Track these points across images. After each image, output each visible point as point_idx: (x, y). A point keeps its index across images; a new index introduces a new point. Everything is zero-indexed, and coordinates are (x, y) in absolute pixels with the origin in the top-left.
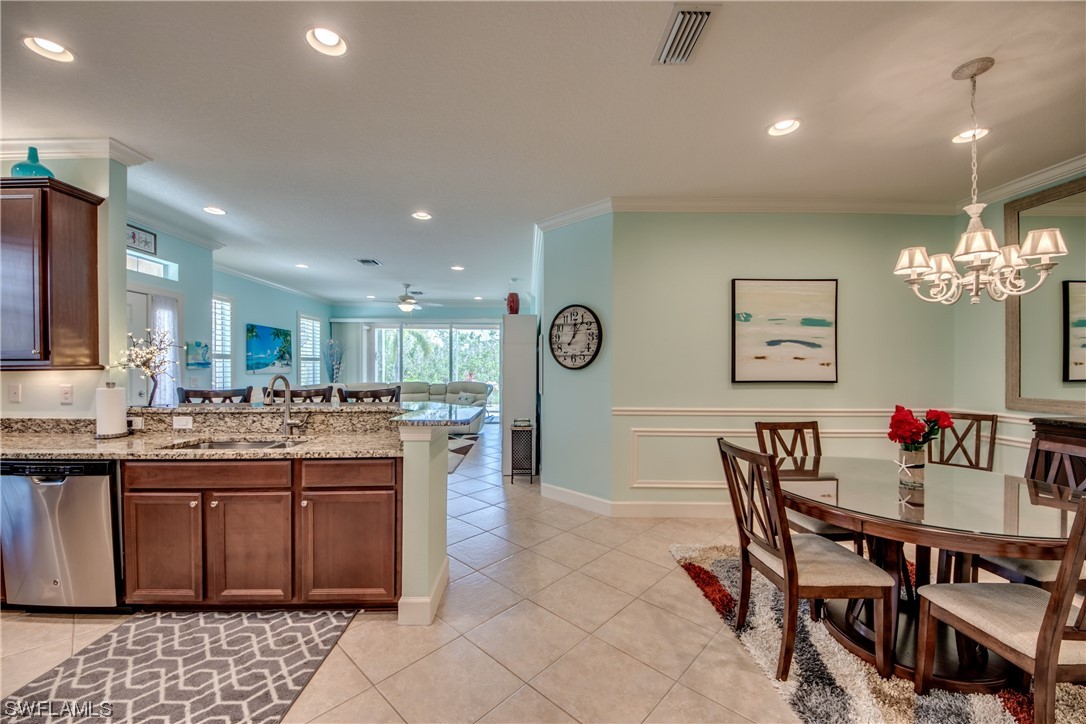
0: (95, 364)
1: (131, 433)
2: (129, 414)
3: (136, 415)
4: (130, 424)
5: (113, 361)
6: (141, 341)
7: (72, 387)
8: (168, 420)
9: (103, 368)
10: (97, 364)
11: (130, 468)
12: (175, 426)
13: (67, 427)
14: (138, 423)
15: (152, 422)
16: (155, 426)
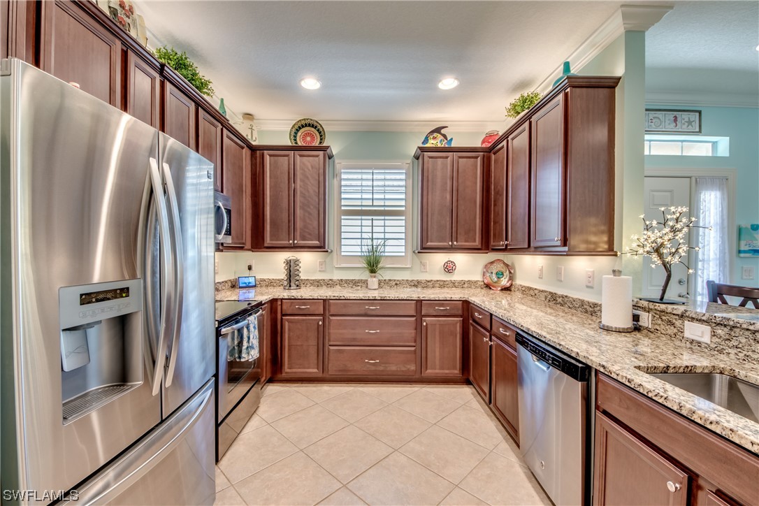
0: (611, 251)
1: (637, 329)
2: (635, 306)
3: (644, 309)
4: (636, 318)
5: (626, 248)
6: (654, 223)
7: (594, 271)
8: (678, 323)
9: (616, 255)
10: (613, 250)
11: (604, 382)
12: (687, 334)
13: (588, 308)
14: (646, 320)
15: (660, 322)
16: (662, 327)
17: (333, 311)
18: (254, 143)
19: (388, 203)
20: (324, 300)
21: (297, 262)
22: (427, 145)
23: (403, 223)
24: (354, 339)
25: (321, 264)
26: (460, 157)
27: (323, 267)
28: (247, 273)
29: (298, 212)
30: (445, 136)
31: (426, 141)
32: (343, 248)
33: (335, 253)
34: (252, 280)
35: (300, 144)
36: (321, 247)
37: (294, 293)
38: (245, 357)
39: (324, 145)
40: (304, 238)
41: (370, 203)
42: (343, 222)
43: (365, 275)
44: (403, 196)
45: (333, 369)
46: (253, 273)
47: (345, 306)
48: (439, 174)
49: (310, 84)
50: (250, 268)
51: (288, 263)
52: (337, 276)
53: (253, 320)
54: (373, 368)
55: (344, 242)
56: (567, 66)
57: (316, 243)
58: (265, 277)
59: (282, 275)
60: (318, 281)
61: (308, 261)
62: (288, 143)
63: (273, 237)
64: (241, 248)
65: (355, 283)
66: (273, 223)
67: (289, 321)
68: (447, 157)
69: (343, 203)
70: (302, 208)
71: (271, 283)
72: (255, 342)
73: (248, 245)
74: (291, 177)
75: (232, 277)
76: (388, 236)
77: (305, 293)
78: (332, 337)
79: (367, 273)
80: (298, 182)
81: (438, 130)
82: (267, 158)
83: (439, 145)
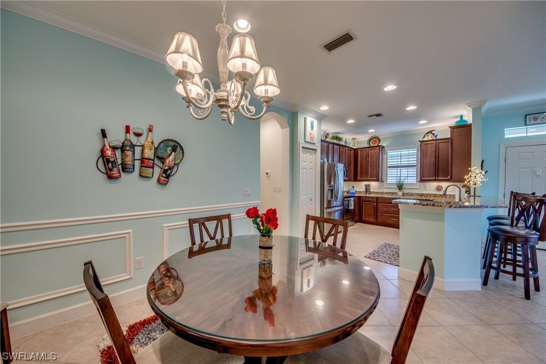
17: (380, 201)
18: (354, 148)
19: (409, 162)
20: (377, 198)
21: (369, 185)
22: (425, 139)
23: (416, 170)
24: (388, 211)
25: (379, 186)
26: (439, 143)
27: (380, 187)
28: (352, 189)
29: (369, 168)
30: (434, 134)
31: (424, 137)
32: (388, 181)
33: (384, 182)
34: (354, 191)
35: (372, 146)
36: (377, 180)
37: (368, 195)
38: (350, 208)
39: (380, 145)
40: (371, 177)
41: (400, 163)
42: (388, 171)
43: (397, 191)
44: (416, 159)
45: (380, 220)
46: (355, 188)
47: (384, 200)
48: (429, 150)
49: (372, 131)
50: (353, 187)
51: (366, 185)
52: (385, 191)
53: (352, 199)
54: (395, 222)
55: (388, 178)
56: (461, 117)
57: (376, 179)
58: (358, 190)
59: (364, 190)
60: (378, 192)
61: (374, 185)
62: (367, 146)
63: (361, 177)
64: (350, 181)
65: (393, 193)
66: (361, 172)
67: (365, 204)
68: (433, 143)
69: (388, 163)
70: (371, 167)
71: (360, 192)
72: (353, 205)
73: (353, 180)
74: (367, 156)
75: (348, 190)
76: (409, 175)
77: (371, 195)
78: (379, 210)
79: (398, 190)
80: (370, 158)
81: (431, 132)
82: (359, 152)
83: (430, 139)
